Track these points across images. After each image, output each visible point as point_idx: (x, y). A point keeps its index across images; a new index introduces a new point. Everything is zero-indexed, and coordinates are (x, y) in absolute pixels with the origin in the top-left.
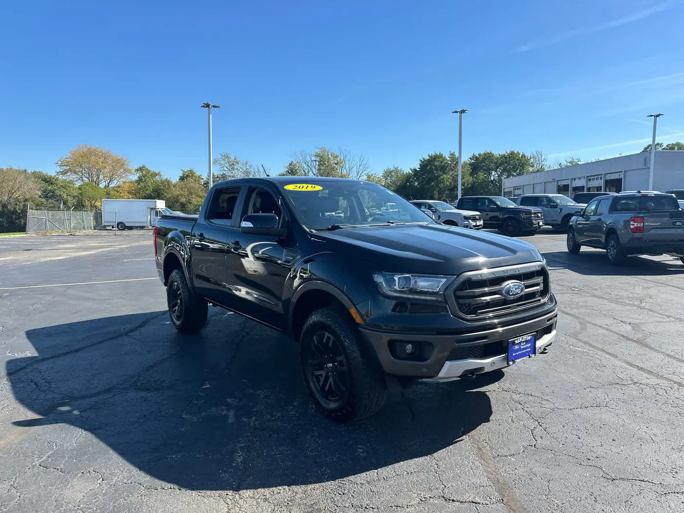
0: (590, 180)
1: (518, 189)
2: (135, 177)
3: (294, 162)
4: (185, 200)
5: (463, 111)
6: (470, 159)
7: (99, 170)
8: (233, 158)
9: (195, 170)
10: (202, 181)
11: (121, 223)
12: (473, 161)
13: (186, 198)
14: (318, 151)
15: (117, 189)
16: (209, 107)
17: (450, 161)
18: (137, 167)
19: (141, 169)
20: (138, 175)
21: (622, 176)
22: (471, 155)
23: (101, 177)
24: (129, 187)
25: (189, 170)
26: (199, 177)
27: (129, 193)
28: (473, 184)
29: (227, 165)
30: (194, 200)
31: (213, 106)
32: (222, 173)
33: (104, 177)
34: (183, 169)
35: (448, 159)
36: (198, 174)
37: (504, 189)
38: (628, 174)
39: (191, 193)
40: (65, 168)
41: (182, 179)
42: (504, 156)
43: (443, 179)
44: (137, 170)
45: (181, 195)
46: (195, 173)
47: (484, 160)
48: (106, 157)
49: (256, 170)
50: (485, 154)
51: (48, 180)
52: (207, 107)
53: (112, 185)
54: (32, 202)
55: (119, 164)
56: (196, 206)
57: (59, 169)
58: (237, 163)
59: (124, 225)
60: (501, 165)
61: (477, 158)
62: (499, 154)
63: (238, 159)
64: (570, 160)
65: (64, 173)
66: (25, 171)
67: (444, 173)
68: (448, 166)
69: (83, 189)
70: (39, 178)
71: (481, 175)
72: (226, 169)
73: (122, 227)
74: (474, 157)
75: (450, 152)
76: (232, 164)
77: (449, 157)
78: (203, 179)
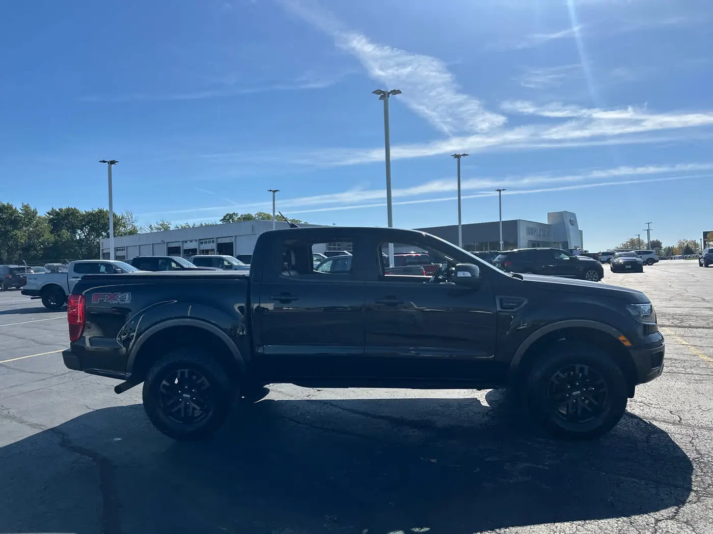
0: (202, 243)
1: (120, 250)
5: (113, 162)
6: (49, 213)
12: (51, 216)
17: (23, 214)
21: (233, 240)
22: (49, 210)
28: (56, 242)
35: (20, 211)
37: (103, 250)
38: (238, 238)
42: (91, 214)
43: (15, 235)
47: (67, 215)
50: (68, 210)
60: (88, 223)
61: (58, 214)
62: (86, 211)
64: (161, 223)
67: (15, 228)
68: (20, 221)
71: (66, 234)
74: (53, 212)
75: (23, 204)
77: (22, 210)
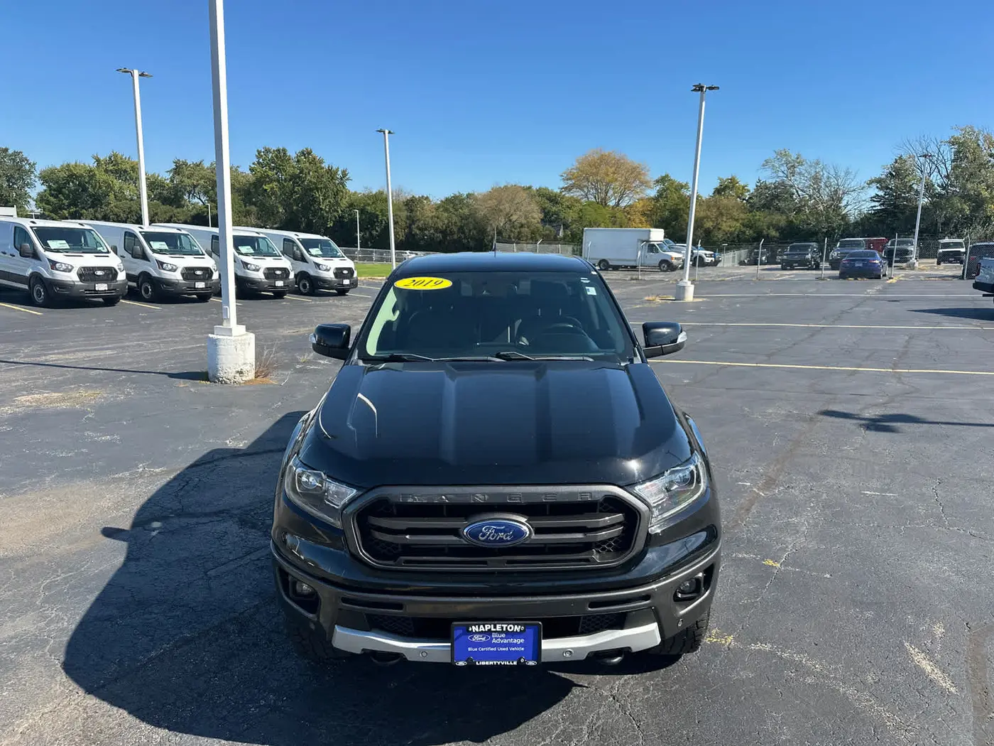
2: (652, 193)
3: (904, 157)
4: (711, 224)
7: (607, 185)
8: (794, 157)
9: (738, 179)
10: (747, 194)
11: (604, 260)
13: (713, 221)
14: (957, 134)
15: (628, 210)
16: (702, 91)
18: (657, 177)
19: (663, 180)
20: (658, 188)
23: (611, 192)
24: (643, 206)
25: (730, 178)
26: (743, 187)
27: (644, 214)
29: (784, 168)
30: (724, 224)
31: (711, 88)
32: (774, 181)
33: (614, 193)
34: (721, 177)
36: (742, 183)
39: (722, 214)
40: (570, 182)
41: (718, 191)
44: (657, 181)
45: (707, 217)
46: (738, 183)
48: (618, 164)
49: (832, 172)
51: (553, 199)
52: (699, 90)
53: (623, 204)
54: (528, 228)
55: (634, 175)
56: (726, 234)
57: (563, 184)
58: (801, 164)
59: (608, 263)
63: (803, 157)
65: (568, 189)
66: (530, 188)
69: (583, 210)
70: (544, 197)
72: (781, 174)
73: (604, 266)
76: (792, 166)
78: (749, 191)
